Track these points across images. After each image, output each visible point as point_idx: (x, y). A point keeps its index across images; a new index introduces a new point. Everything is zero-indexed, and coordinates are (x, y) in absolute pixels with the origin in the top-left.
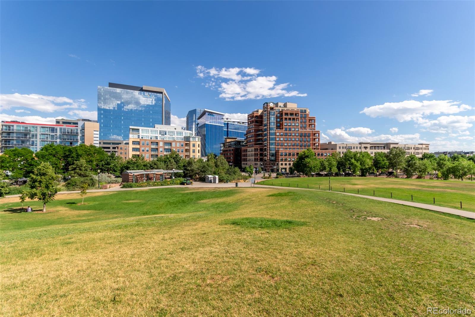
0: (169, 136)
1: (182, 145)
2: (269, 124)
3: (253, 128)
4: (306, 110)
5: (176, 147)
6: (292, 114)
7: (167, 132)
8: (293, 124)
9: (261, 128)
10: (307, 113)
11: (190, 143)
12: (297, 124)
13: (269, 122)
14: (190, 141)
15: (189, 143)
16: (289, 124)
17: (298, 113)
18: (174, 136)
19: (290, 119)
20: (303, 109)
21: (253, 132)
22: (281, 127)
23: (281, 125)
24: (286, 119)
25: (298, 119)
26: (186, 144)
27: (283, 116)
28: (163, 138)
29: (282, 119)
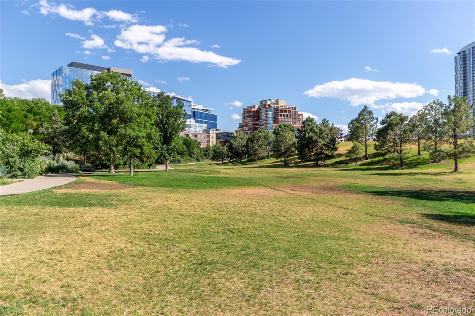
0: (193, 129)
1: (205, 137)
2: (268, 119)
3: (251, 122)
4: (295, 108)
5: (200, 139)
6: (285, 111)
7: (192, 125)
8: (287, 120)
9: (258, 122)
10: (296, 110)
11: (210, 135)
12: (290, 120)
13: (268, 118)
14: (209, 134)
15: (208, 135)
16: (283, 120)
17: (290, 111)
18: (196, 129)
19: (284, 115)
20: (293, 107)
21: (250, 126)
22: (276, 122)
23: (276, 121)
24: (281, 115)
25: (290, 115)
26: (207, 136)
27: (278, 112)
28: (189, 130)
29: (278, 115)
